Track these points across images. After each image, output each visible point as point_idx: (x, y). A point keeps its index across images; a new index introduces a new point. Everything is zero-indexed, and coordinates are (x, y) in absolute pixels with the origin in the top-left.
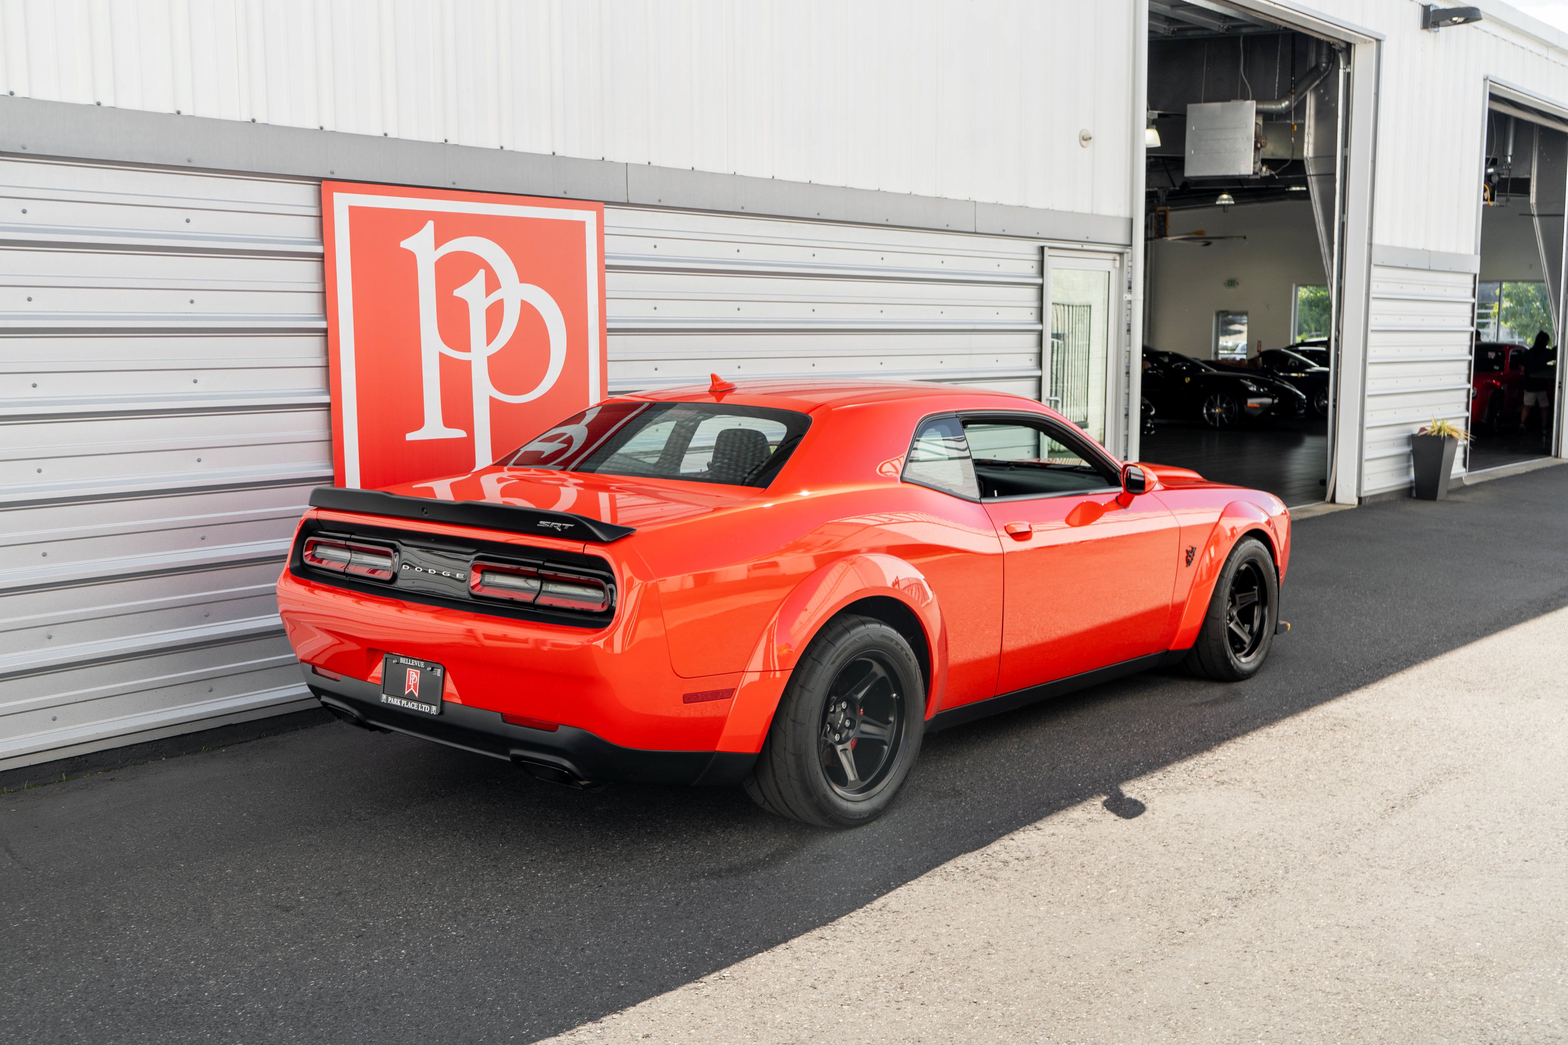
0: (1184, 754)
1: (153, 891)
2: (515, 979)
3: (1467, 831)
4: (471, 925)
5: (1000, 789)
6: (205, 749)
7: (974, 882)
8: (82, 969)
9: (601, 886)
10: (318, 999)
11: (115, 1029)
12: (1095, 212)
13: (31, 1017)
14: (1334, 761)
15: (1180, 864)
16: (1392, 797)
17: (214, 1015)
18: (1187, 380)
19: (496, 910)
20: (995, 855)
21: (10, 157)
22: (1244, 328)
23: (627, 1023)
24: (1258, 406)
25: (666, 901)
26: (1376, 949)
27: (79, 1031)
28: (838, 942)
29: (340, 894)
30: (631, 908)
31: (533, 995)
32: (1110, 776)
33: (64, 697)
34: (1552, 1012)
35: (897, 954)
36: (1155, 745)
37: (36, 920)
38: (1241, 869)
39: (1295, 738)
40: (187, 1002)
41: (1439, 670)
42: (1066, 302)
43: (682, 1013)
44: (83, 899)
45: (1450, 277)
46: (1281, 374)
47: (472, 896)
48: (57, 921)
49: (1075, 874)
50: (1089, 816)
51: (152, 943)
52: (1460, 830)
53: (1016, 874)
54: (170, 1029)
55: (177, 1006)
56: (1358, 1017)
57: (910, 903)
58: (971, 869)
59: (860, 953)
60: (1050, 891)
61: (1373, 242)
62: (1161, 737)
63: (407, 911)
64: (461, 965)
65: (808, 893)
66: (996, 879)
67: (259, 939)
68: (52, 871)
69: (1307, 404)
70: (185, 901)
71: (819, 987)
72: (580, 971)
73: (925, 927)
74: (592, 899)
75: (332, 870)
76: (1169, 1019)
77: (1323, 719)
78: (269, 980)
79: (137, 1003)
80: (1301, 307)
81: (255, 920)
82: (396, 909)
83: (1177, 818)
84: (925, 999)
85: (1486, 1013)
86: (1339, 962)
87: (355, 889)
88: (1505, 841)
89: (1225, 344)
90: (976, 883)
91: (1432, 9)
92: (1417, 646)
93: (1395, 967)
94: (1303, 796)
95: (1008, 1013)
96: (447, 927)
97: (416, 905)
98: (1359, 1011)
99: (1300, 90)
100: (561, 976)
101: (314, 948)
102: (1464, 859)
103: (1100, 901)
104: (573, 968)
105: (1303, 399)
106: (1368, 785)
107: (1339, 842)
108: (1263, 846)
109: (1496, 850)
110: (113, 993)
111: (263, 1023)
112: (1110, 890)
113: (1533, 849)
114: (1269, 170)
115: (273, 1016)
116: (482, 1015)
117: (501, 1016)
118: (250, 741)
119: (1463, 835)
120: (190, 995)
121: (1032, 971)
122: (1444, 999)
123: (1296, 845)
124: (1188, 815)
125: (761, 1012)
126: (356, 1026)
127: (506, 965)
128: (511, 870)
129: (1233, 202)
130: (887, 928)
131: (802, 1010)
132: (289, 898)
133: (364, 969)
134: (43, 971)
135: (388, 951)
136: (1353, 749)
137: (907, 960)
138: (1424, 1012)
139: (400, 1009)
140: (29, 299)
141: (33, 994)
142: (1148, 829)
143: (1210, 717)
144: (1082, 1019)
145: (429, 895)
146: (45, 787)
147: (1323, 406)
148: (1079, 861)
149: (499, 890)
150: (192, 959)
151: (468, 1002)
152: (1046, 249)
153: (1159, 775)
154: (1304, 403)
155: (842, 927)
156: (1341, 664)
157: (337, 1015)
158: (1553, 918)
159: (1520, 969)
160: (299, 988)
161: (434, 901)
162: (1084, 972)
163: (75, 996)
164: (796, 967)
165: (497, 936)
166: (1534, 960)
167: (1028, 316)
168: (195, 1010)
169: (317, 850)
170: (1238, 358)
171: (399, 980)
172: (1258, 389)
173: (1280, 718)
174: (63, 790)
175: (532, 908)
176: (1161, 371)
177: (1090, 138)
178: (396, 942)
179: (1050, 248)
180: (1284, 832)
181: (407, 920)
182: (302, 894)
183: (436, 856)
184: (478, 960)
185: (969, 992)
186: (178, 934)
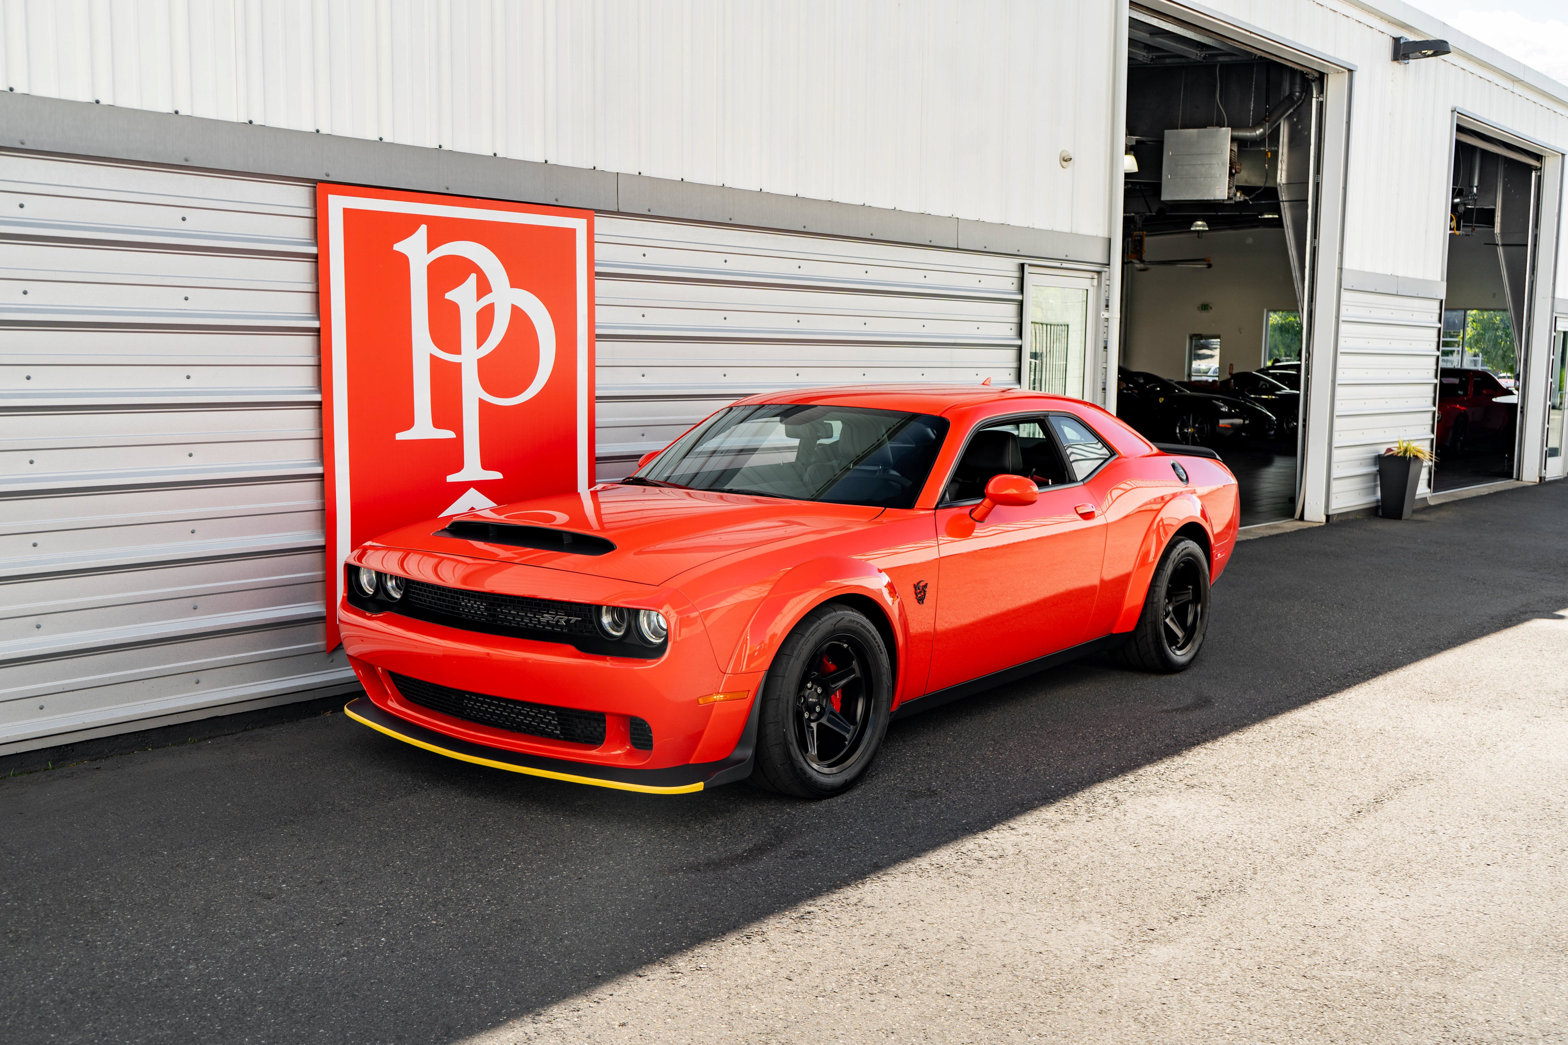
0: (1155, 758)
1: (135, 877)
2: (494, 967)
3: (1431, 835)
4: (451, 915)
5: (975, 789)
6: (191, 740)
7: (948, 879)
8: (63, 952)
9: (580, 878)
10: (298, 985)
11: (94, 1011)
12: (1074, 232)
13: (11, 999)
14: (1301, 766)
15: (1151, 864)
16: (1358, 802)
17: (193, 999)
18: (1161, 400)
19: (476, 900)
20: (969, 853)
21: (9, 152)
22: (1217, 352)
23: (603, 1011)
24: (1230, 426)
25: (645, 894)
26: (1342, 948)
27: (58, 1013)
28: (813, 936)
29: (321, 882)
30: (610, 900)
31: (511, 983)
32: (1083, 778)
33: (51, 687)
34: (1514, 1010)
35: (872, 948)
36: (1128, 749)
37: (18, 904)
38: (1210, 869)
39: (1264, 745)
40: (167, 986)
41: (1404, 681)
42: (1044, 321)
43: (659, 1002)
44: (66, 885)
45: (1417, 302)
46: (1252, 396)
47: (453, 886)
48: (39, 905)
49: (1048, 873)
50: (1062, 817)
51: (133, 928)
52: (1424, 834)
53: (989, 871)
54: (150, 1012)
55: (157, 989)
56: (1325, 1013)
57: (885, 899)
58: (946, 866)
59: (835, 946)
60: (1023, 889)
61: (1343, 267)
62: (1133, 742)
63: (388, 900)
64: (440, 953)
65: (785, 887)
66: (970, 877)
67: (240, 926)
68: (35, 857)
69: (1276, 425)
70: (167, 887)
71: (795, 979)
72: (558, 960)
73: (900, 922)
74: (571, 891)
75: (314, 859)
76: (1139, 1014)
77: (1291, 727)
78: (250, 966)
79: (117, 986)
80: (1272, 333)
81: (236, 907)
82: (377, 898)
83: (1149, 820)
84: (899, 992)
85: (1449, 1011)
86: (1306, 961)
87: (337, 878)
88: (1468, 846)
89: (1198, 367)
90: (951, 880)
91: (1402, 41)
92: (1382, 658)
93: (1360, 966)
94: (1271, 800)
95: (980, 1006)
96: (427, 916)
97: (397, 894)
98: (1325, 1008)
99: (1274, 117)
100: (540, 965)
101: (295, 935)
102: (1428, 862)
103: (1072, 900)
104: (551, 957)
105: (1272, 420)
106: (1335, 790)
107: (1306, 845)
108: (1232, 848)
109: (1459, 854)
110: (94, 976)
111: (243, 1007)
112: (1082, 888)
113: (1495, 853)
114: (1243, 195)
115: (253, 1000)
116: (461, 1002)
117: (478, 1003)
118: (236, 733)
119: (1427, 839)
120: (169, 979)
121: (1004, 966)
122: (1408, 997)
123: (1264, 848)
124: (1159, 817)
125: (736, 1002)
126: (334, 1011)
127: (486, 953)
128: (492, 862)
129: (1207, 229)
130: (862, 922)
131: (777, 1001)
132: (271, 886)
133: (344, 956)
134: (23, 954)
135: (368, 939)
136: (1320, 755)
137: (881, 954)
138: (1388, 1010)
139: (379, 995)
140: (25, 293)
141: (13, 976)
142: (1119, 830)
143: (1181, 724)
144: (1053, 1013)
145: (410, 885)
146: (31, 775)
147: (1292, 427)
148: (1051, 861)
149: (480, 881)
150: (173, 944)
151: (446, 989)
152: (1026, 266)
153: (1131, 777)
154: (1274, 425)
155: (818, 921)
156: (1308, 674)
157: (316, 1000)
158: (1514, 920)
159: (1482, 969)
160: (279, 974)
161: (415, 891)
162: (1056, 967)
163: (55, 979)
164: (772, 959)
165: (476, 925)
166: (1496, 961)
167: (1008, 332)
168: (174, 994)
169: (300, 840)
170: (1210, 380)
171: (378, 967)
172: (1230, 410)
173: (1249, 725)
174: (49, 779)
175: (512, 899)
176: (1136, 391)
177: (1071, 159)
178: (375, 930)
179: (1030, 265)
180: (1253, 835)
181: (388, 909)
182: (284, 882)
183: (417, 847)
184: (457, 949)
185: (942, 985)
186: (159, 920)
